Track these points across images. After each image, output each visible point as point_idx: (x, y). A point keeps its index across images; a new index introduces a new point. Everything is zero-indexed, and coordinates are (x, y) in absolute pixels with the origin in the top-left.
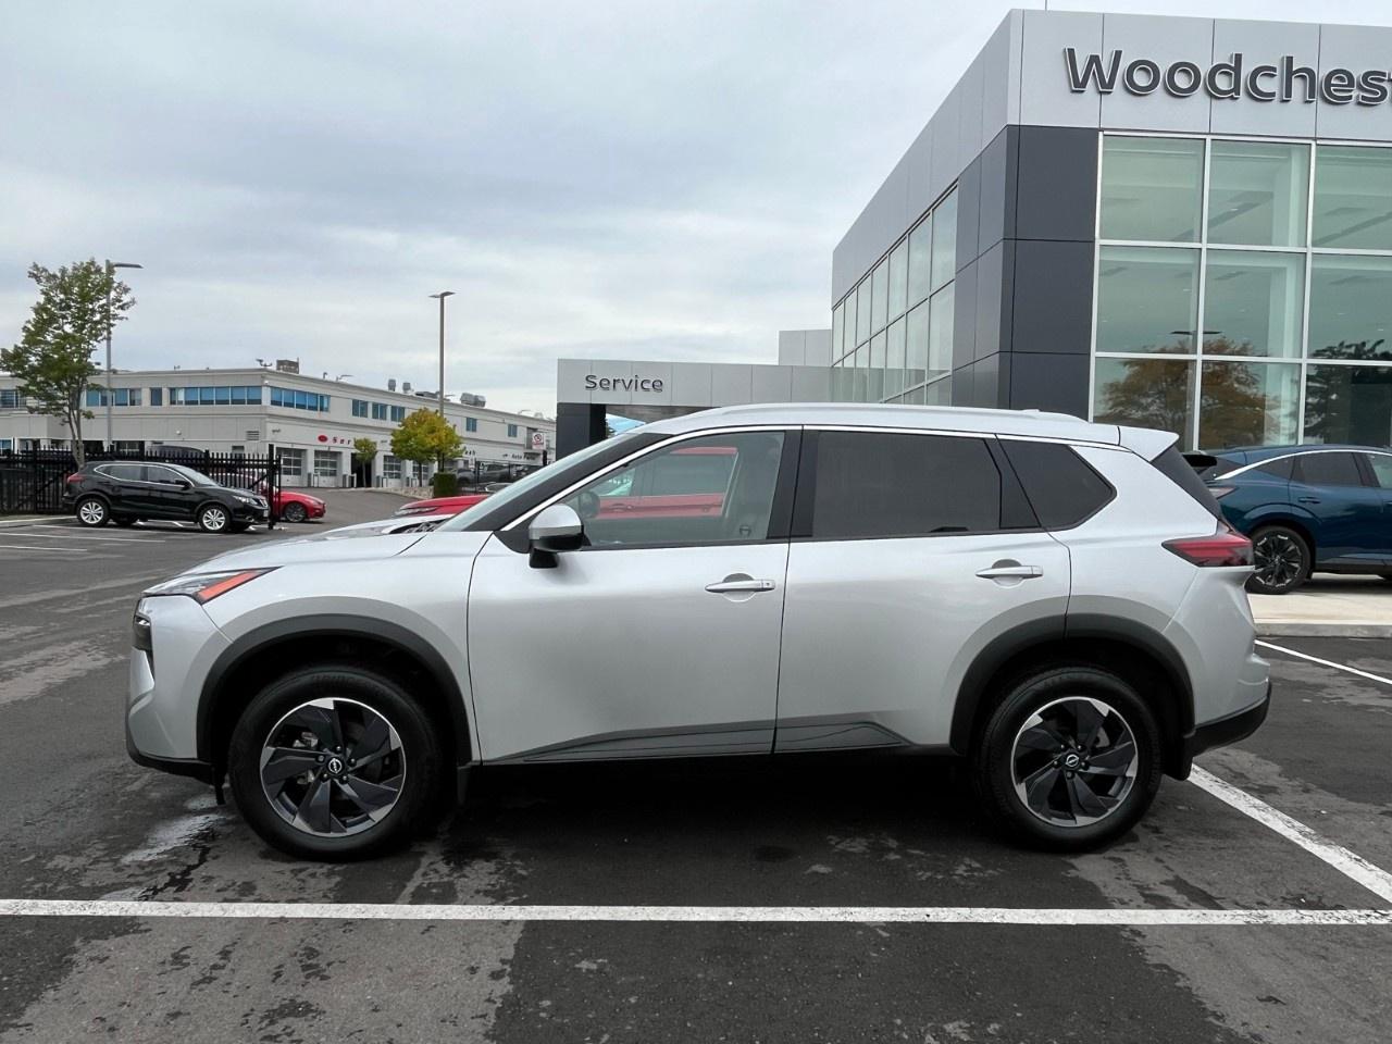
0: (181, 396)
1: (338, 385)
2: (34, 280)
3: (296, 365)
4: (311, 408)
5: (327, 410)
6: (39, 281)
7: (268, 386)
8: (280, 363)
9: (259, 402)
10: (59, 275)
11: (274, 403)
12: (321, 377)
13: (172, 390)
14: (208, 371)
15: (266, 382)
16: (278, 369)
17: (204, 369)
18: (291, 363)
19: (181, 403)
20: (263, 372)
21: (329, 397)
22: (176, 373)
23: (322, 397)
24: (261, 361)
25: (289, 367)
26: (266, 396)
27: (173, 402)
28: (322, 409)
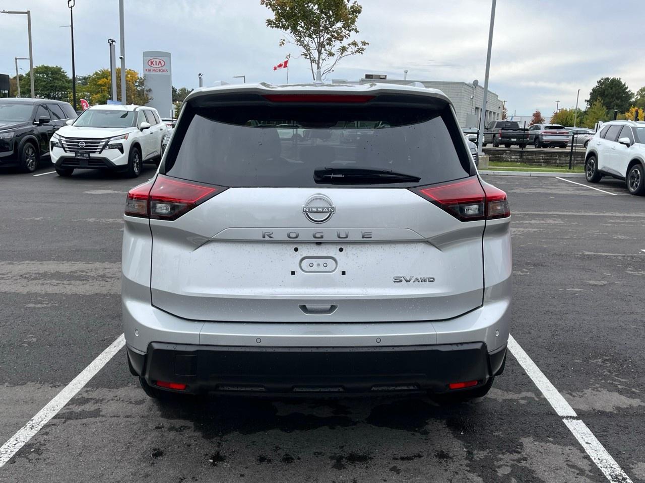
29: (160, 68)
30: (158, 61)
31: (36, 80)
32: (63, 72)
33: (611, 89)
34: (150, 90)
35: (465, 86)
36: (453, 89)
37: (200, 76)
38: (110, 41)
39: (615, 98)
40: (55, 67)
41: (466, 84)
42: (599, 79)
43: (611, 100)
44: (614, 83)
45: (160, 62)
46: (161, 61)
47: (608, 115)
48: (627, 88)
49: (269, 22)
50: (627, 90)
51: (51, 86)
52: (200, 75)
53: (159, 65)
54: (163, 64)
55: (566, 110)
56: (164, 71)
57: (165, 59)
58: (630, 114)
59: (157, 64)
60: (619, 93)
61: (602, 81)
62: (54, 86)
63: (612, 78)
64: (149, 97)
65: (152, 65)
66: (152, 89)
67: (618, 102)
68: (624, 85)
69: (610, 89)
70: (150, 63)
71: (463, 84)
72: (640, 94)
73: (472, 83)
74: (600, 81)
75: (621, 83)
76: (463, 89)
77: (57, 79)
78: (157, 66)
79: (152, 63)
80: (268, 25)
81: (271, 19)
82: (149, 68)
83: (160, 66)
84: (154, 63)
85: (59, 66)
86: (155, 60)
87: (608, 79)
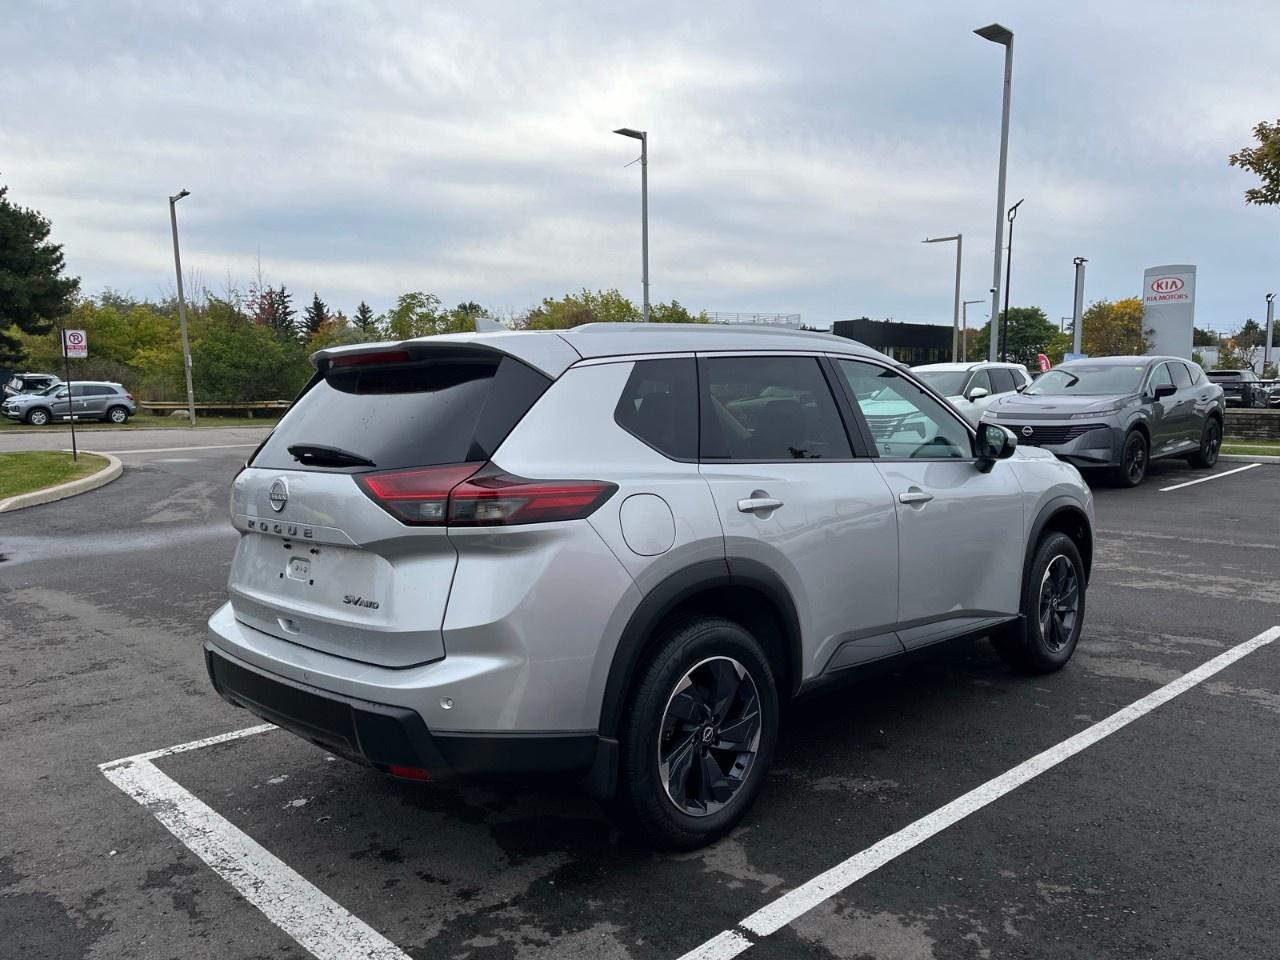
29: (1174, 293)
30: (1170, 282)
31: (1003, 331)
32: (1042, 315)
34: (1152, 331)
37: (1269, 299)
38: (1077, 261)
40: (1029, 308)
45: (1174, 283)
46: (1177, 281)
49: (1253, 195)
51: (1021, 338)
52: (1268, 296)
53: (1171, 287)
54: (1179, 284)
56: (1180, 297)
57: (1184, 277)
59: (1169, 286)
62: (1024, 336)
64: (1148, 343)
65: (1160, 290)
66: (1155, 328)
70: (1155, 287)
77: (1030, 326)
78: (1169, 290)
79: (1159, 286)
80: (1250, 200)
81: (1257, 189)
82: (1154, 294)
83: (1174, 288)
84: (1164, 286)
85: (1036, 307)
86: (1165, 281)
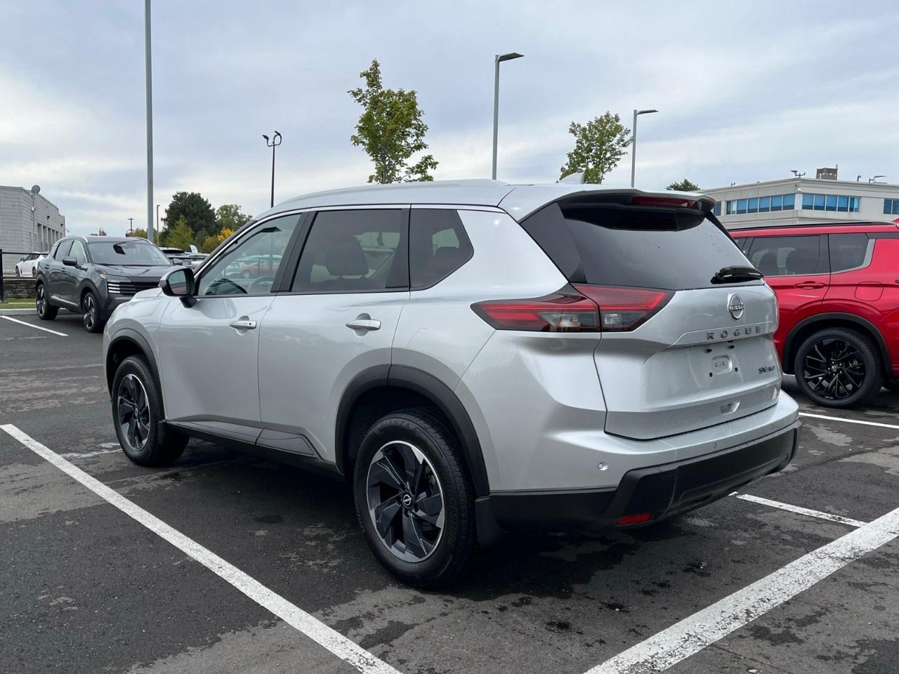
0: (734, 207)
1: (871, 186)
2: (573, 134)
3: (835, 171)
4: (841, 209)
5: (857, 210)
6: (575, 134)
7: (800, 193)
8: (819, 171)
9: (792, 207)
10: (587, 127)
11: (805, 207)
12: (855, 180)
13: (728, 203)
14: (758, 184)
15: (799, 189)
16: (818, 177)
17: (756, 182)
18: (829, 170)
19: (734, 212)
20: (799, 181)
21: (859, 198)
22: (733, 189)
23: (853, 199)
24: (795, 172)
25: (828, 174)
26: (798, 202)
27: (728, 213)
28: (852, 210)
33: (193, 205)
35: (23, 193)
36: (5, 197)
39: (198, 217)
41: (25, 191)
42: (175, 194)
43: (195, 220)
44: (195, 199)
47: (196, 238)
48: (210, 206)
50: (211, 208)
55: (143, 231)
58: (222, 236)
60: (202, 211)
61: (179, 196)
63: (190, 193)
67: (203, 222)
68: (207, 202)
69: (190, 206)
71: (21, 190)
72: (220, 214)
73: (31, 189)
74: (176, 196)
75: (203, 200)
76: (21, 197)
87: (185, 193)
